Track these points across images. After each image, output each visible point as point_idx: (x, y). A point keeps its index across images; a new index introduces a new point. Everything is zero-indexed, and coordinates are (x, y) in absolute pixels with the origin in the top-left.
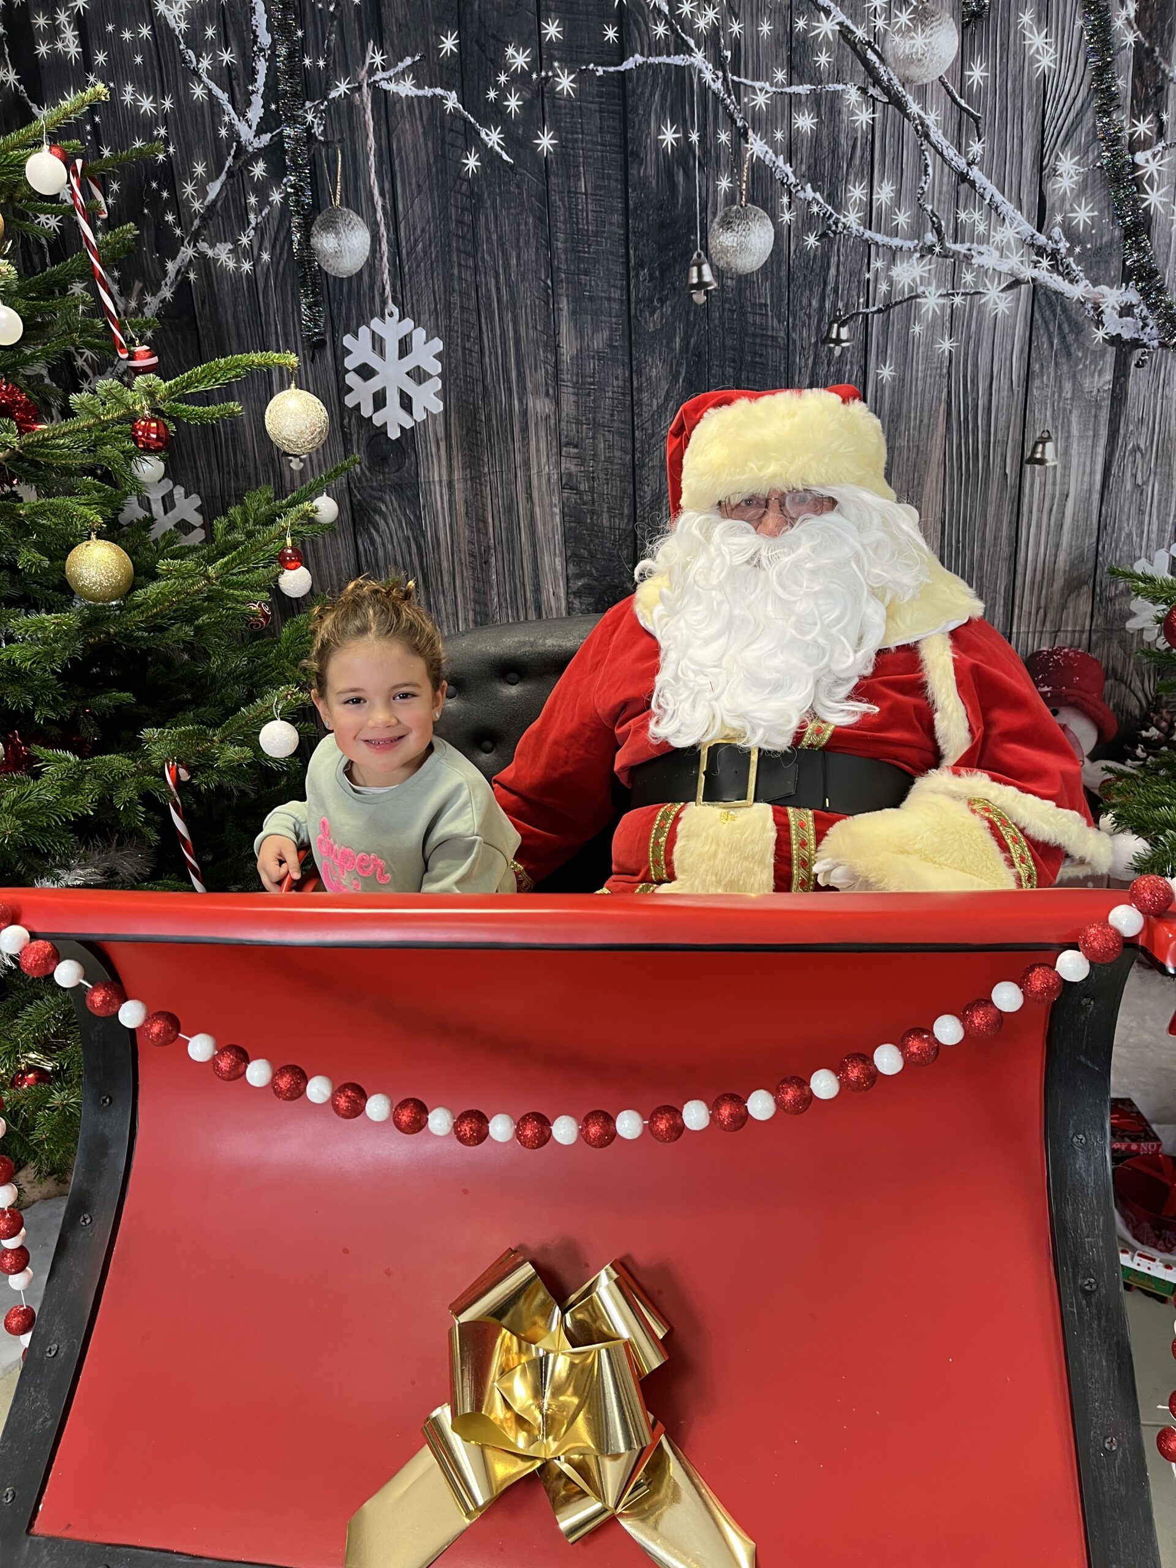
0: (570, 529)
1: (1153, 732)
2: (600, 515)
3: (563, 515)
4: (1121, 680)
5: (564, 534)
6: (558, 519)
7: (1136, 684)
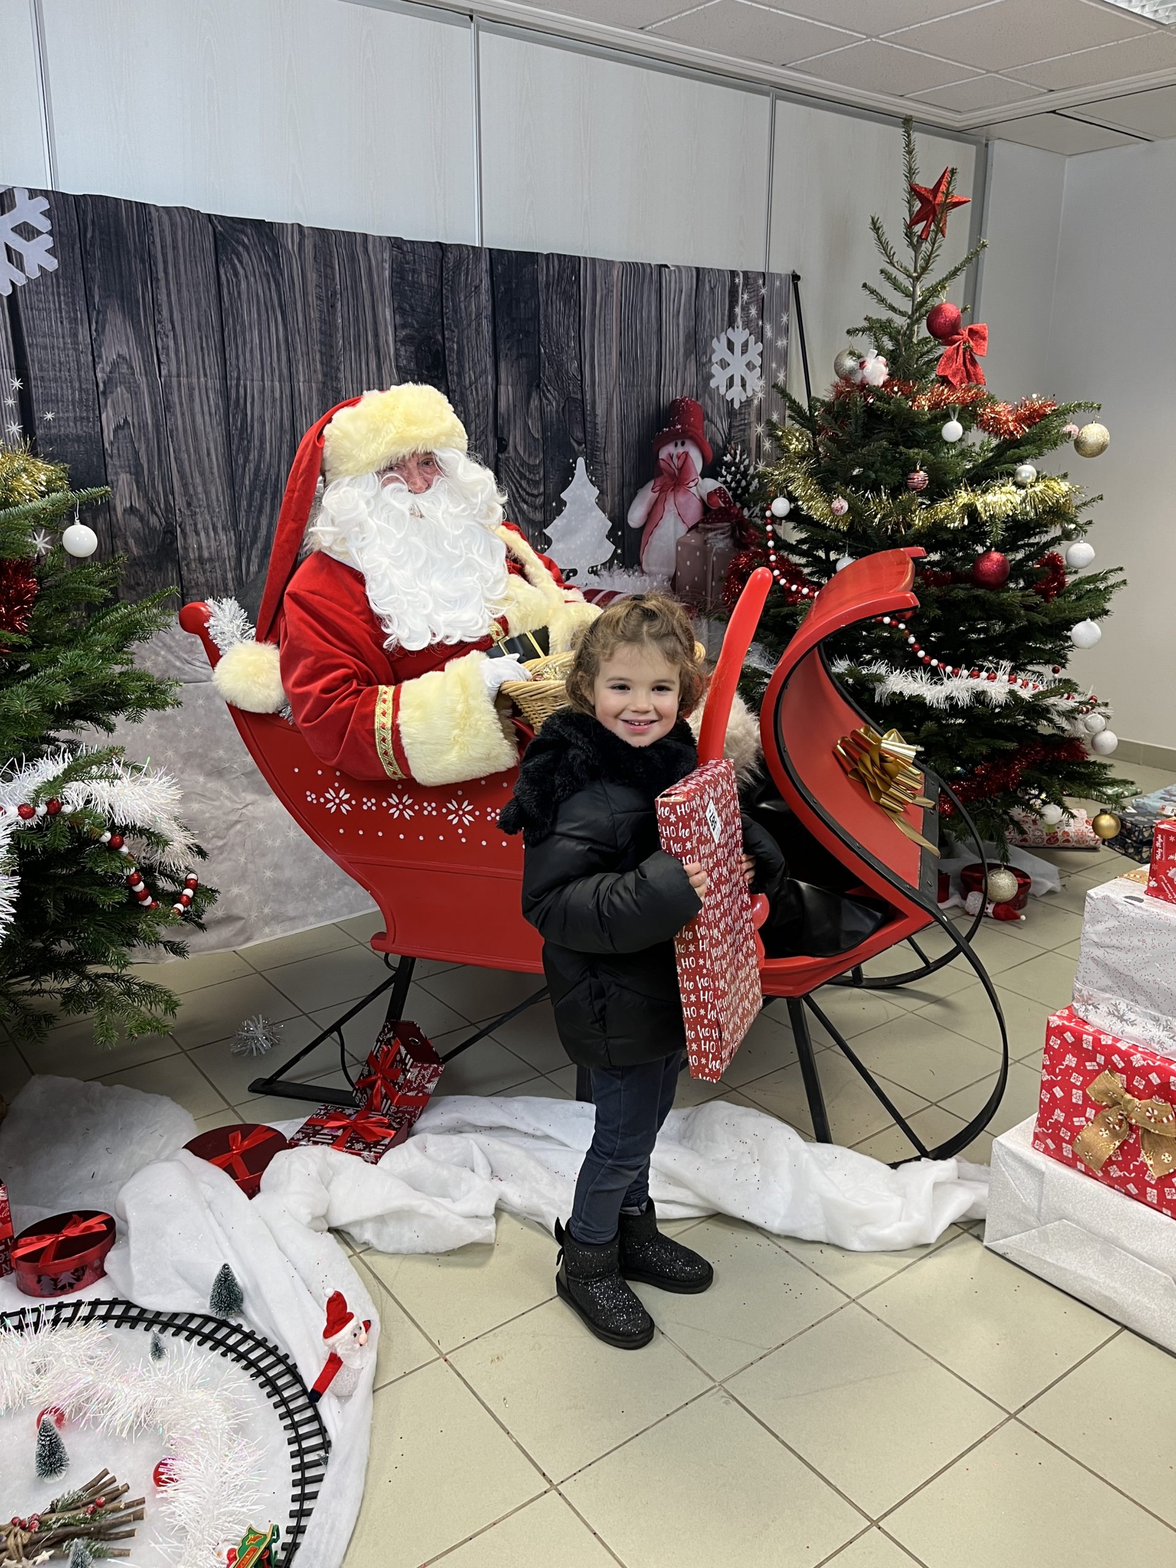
0: (396, 284)
1: (728, 458)
2: (420, 274)
3: (392, 271)
4: (711, 421)
5: (392, 288)
6: (387, 273)
7: (719, 425)
